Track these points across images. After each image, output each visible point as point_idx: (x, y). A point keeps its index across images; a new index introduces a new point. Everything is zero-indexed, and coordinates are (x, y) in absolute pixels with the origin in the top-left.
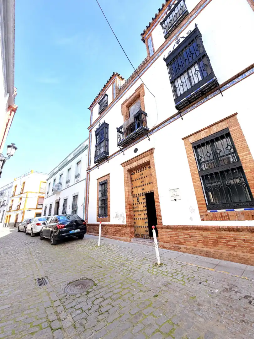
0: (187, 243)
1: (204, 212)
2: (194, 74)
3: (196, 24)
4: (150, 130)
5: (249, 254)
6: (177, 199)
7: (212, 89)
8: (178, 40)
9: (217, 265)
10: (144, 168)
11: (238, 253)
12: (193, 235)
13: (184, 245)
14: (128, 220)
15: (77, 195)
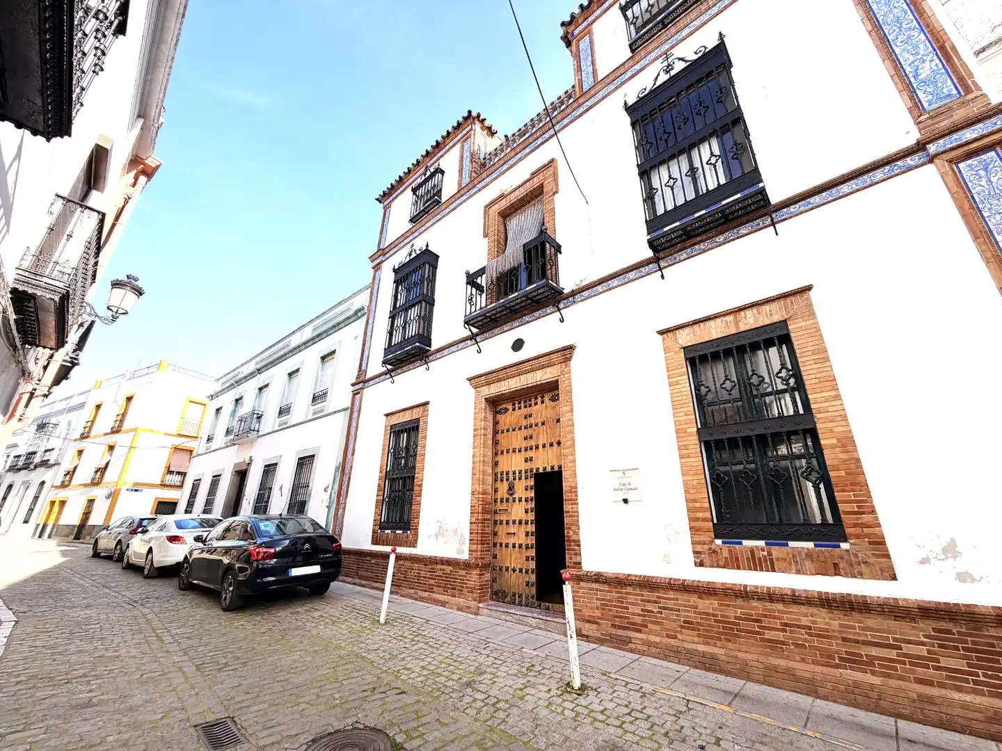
0: (650, 626)
1: (705, 544)
2: (707, 164)
3: (720, 34)
4: (565, 291)
5: (819, 669)
6: (629, 499)
7: (751, 212)
8: (669, 65)
9: (736, 696)
10: (536, 398)
11: (791, 664)
12: (670, 604)
13: (640, 631)
14: (474, 547)
15: (313, 456)
